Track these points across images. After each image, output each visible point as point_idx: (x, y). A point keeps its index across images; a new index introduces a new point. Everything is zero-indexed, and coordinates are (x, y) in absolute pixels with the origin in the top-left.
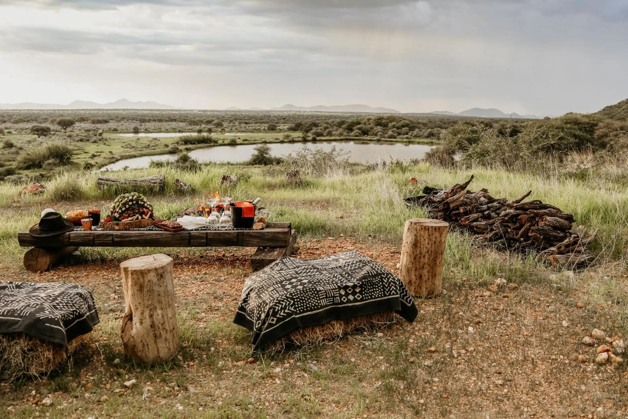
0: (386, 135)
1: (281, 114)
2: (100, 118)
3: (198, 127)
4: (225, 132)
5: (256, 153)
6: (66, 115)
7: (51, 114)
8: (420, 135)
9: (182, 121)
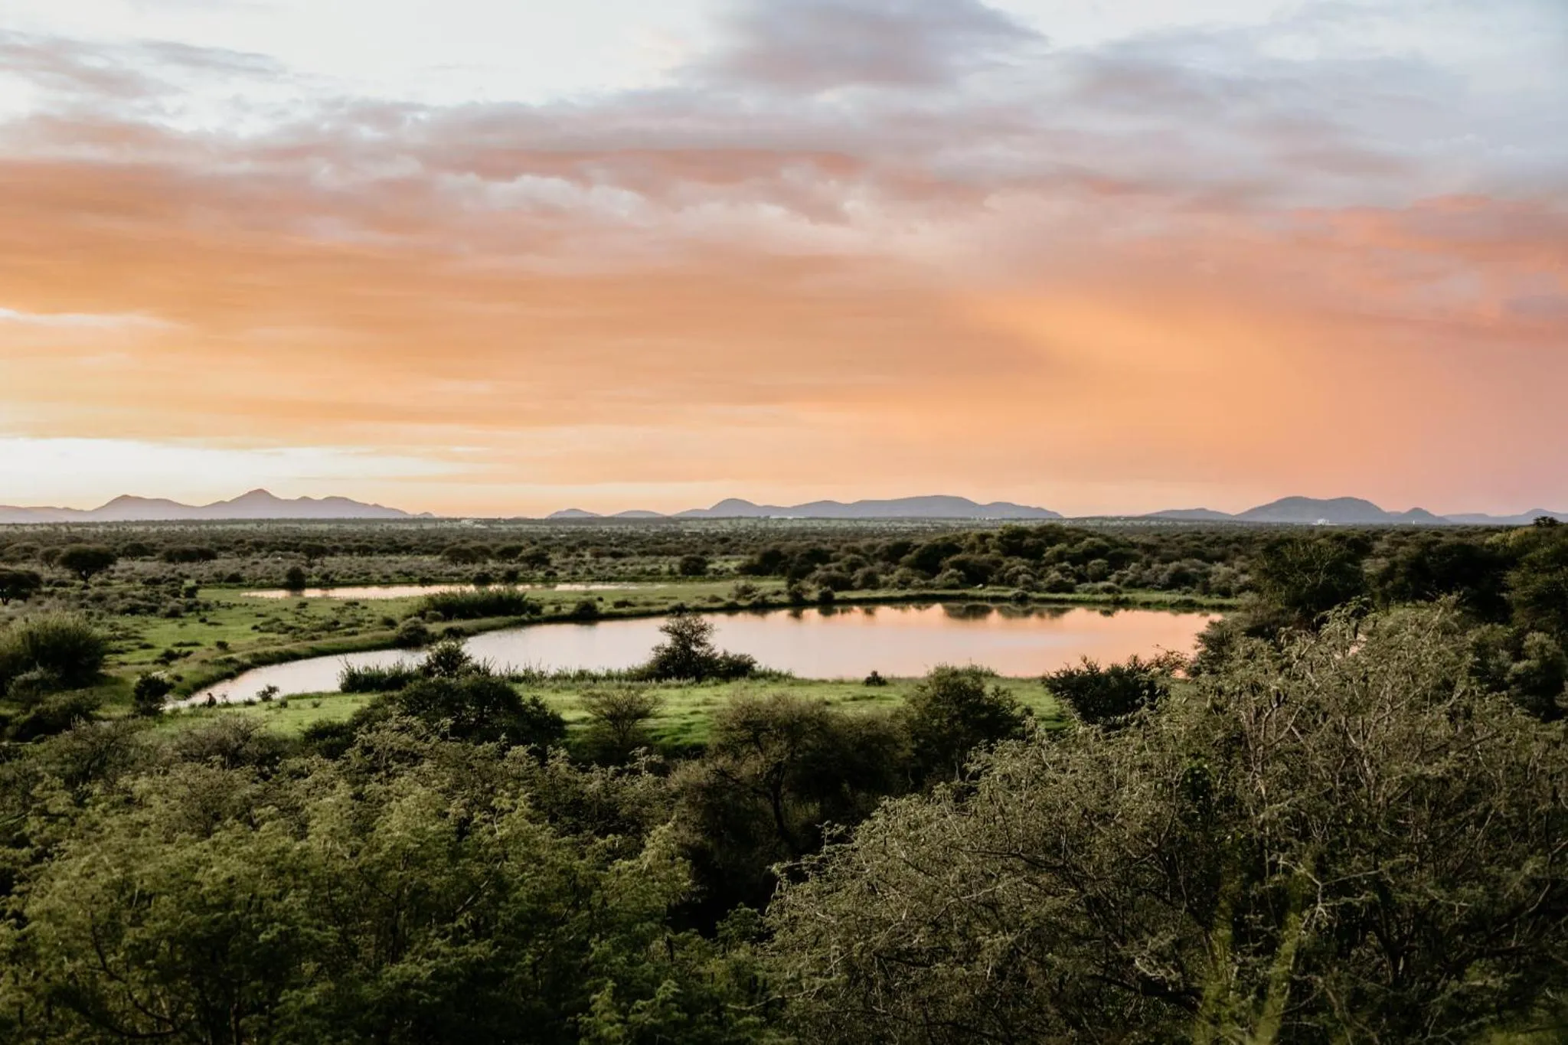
0: (1042, 583)
1: (713, 528)
2: (189, 546)
3: (477, 568)
4: (557, 581)
5: (667, 641)
6: (90, 538)
7: (45, 534)
8: (1145, 580)
9: (427, 553)
